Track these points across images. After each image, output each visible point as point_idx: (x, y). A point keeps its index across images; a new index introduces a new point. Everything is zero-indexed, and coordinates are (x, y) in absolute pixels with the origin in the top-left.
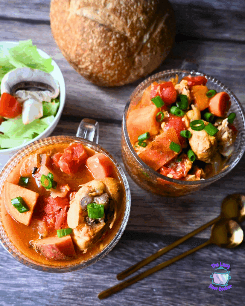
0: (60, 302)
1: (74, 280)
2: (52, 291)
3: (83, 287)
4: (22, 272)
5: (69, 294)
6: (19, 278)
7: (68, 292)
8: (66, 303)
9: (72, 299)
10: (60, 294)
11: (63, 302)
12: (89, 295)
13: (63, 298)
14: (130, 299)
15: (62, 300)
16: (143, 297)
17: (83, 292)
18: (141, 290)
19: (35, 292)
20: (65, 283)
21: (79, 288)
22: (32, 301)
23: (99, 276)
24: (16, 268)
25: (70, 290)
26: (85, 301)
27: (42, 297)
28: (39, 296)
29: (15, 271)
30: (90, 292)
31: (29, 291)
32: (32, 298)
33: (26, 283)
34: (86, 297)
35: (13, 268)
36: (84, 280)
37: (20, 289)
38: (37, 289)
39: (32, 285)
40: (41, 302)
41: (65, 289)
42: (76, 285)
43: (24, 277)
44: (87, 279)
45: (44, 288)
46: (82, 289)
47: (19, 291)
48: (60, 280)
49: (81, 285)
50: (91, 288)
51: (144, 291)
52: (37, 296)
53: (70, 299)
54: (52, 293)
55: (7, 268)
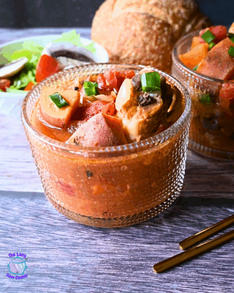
0: (95, 278)
1: (116, 252)
2: (83, 265)
3: (130, 260)
4: (39, 244)
5: (109, 269)
6: (34, 251)
7: (108, 266)
8: (105, 279)
9: (114, 274)
10: (96, 269)
11: (98, 278)
12: (140, 269)
13: (99, 274)
14: (204, 272)
15: (97, 276)
16: (224, 269)
17: (130, 266)
18: (219, 261)
19: (57, 267)
20: (102, 255)
21: (123, 261)
22: (51, 277)
23: (154, 246)
24: (32, 240)
25: (110, 263)
26: (134, 276)
27: (67, 273)
28: (62, 272)
29: (30, 243)
30: (141, 265)
31: (47, 266)
32: (52, 274)
33: (44, 256)
34: (135, 272)
35: (26, 240)
36: (130, 251)
37: (34, 263)
38: (60, 263)
39: (53, 259)
40: (65, 279)
41: (102, 262)
42: (120, 258)
43: (42, 249)
44: (136, 250)
45: (71, 262)
46: (128, 263)
47: (34, 266)
48: (94, 252)
49: (127, 258)
50: (142, 260)
51: (224, 261)
52: (59, 272)
53: (109, 274)
54: (83, 267)
55: (18, 240)
